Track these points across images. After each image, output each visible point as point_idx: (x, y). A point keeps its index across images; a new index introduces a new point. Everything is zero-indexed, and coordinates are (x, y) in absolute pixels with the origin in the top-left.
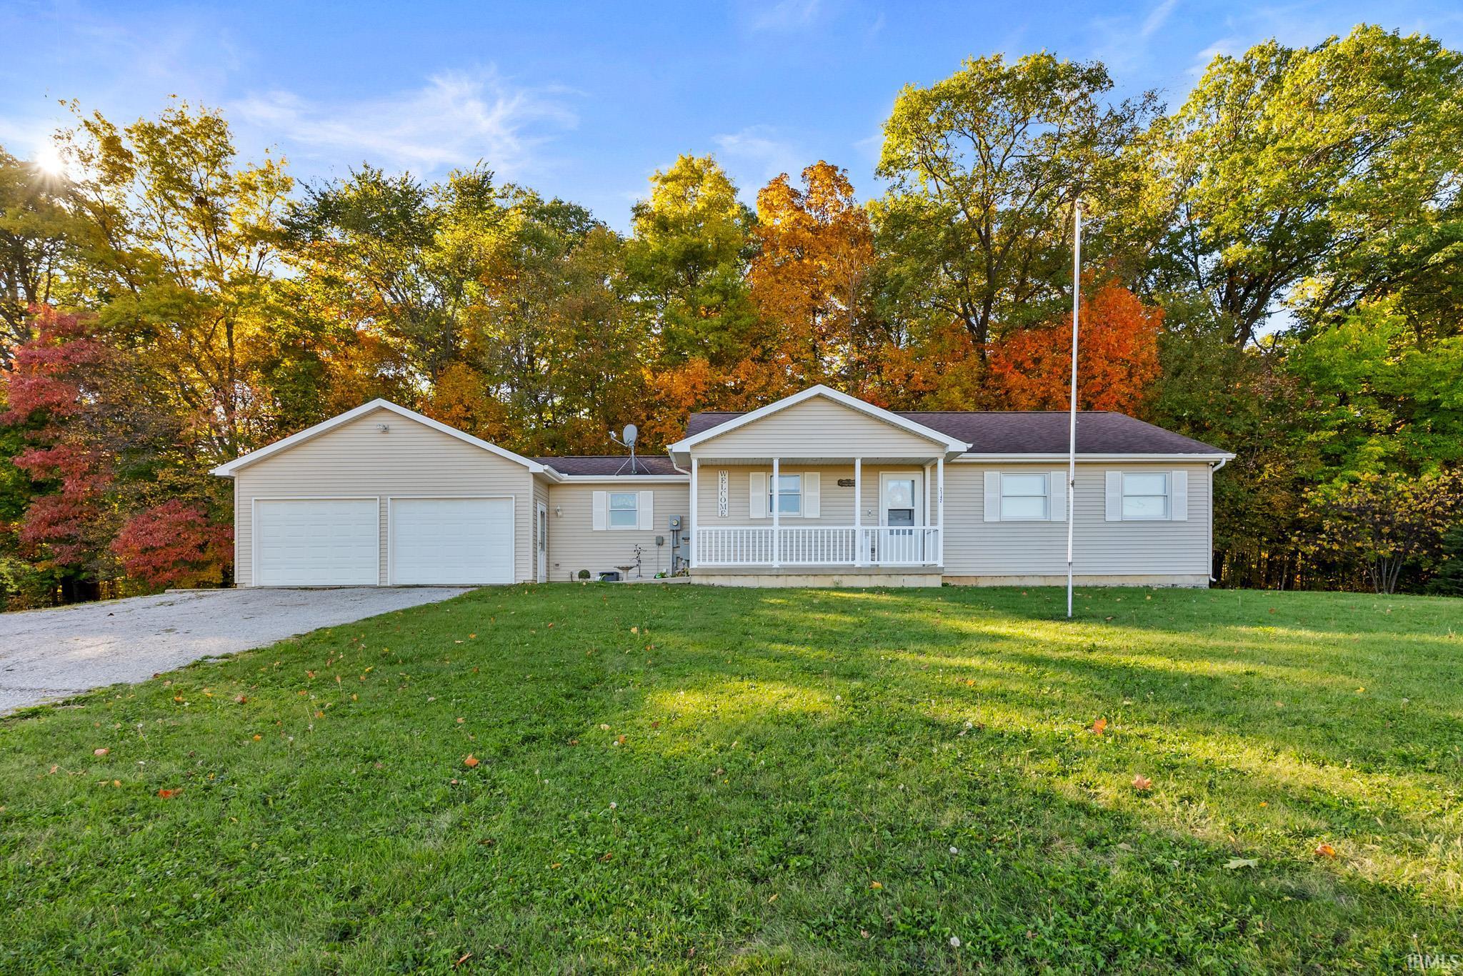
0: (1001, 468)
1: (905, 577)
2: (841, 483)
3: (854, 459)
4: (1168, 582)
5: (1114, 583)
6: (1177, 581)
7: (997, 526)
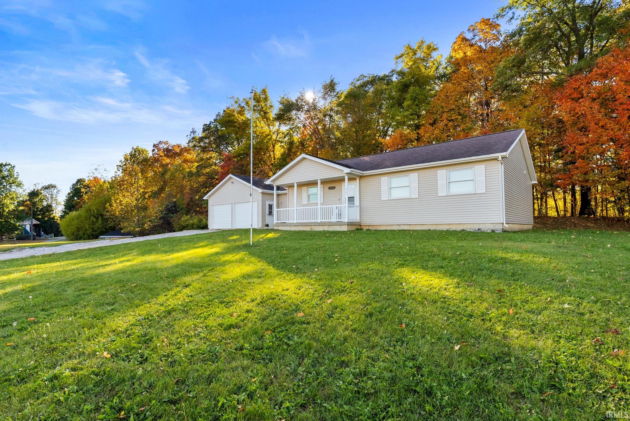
0: (388, 175)
1: (335, 226)
2: (330, 188)
3: (317, 180)
4: (476, 227)
5: (445, 228)
6: (481, 227)
7: (386, 202)
